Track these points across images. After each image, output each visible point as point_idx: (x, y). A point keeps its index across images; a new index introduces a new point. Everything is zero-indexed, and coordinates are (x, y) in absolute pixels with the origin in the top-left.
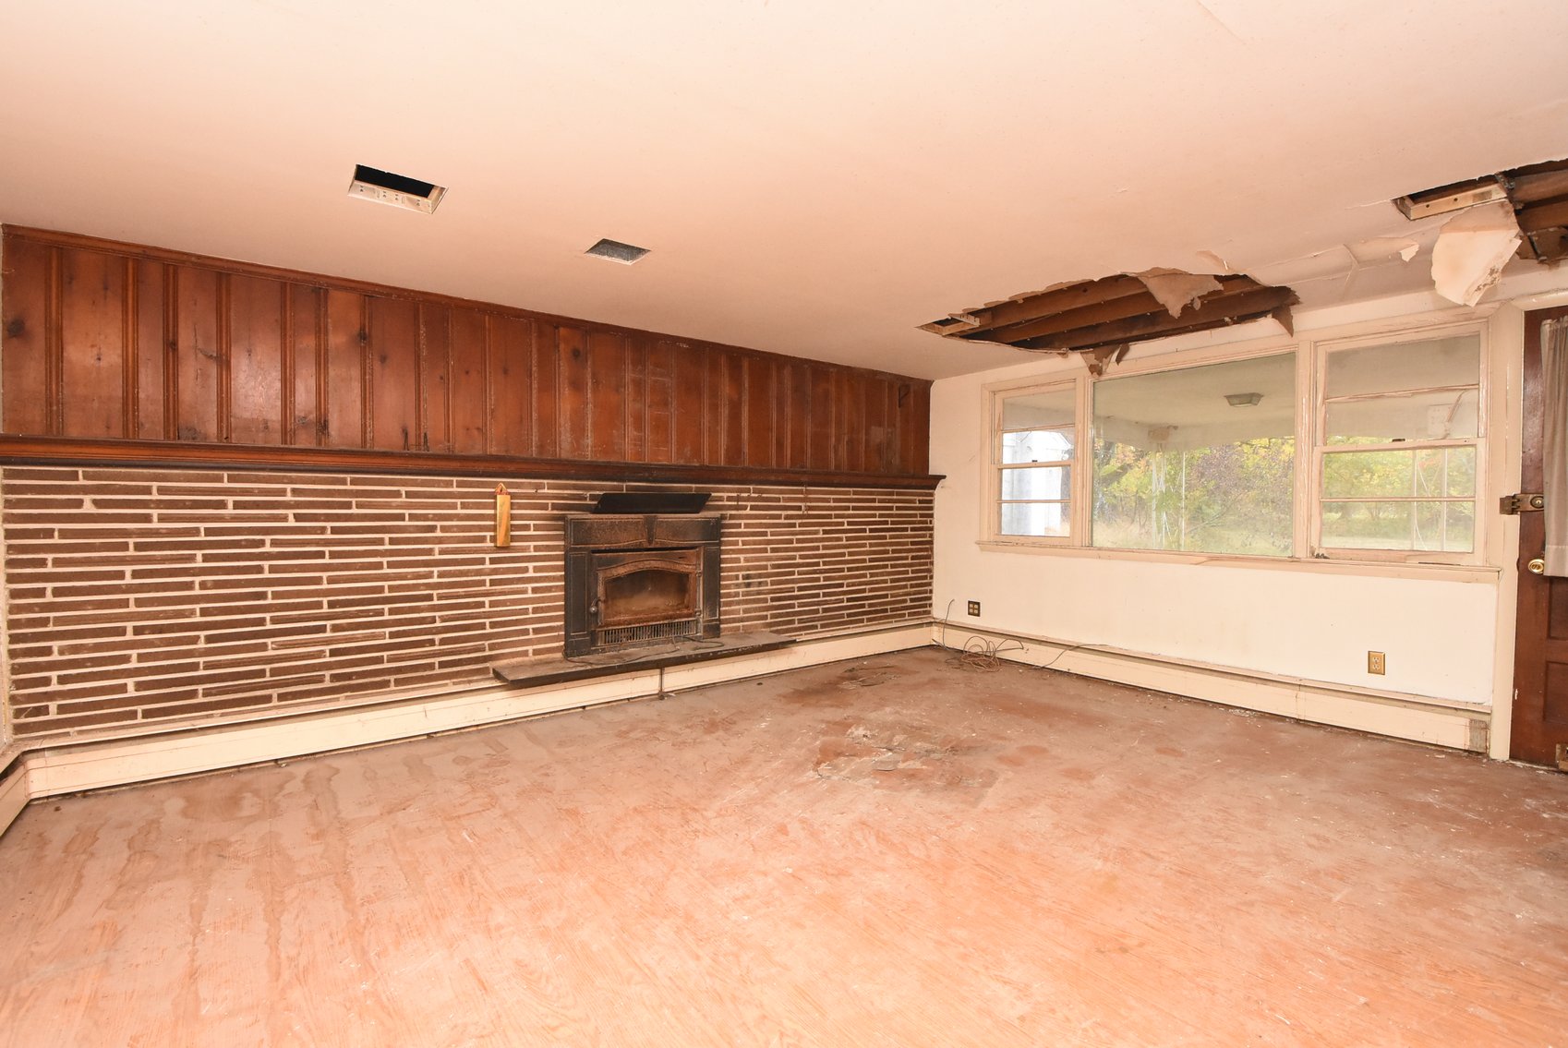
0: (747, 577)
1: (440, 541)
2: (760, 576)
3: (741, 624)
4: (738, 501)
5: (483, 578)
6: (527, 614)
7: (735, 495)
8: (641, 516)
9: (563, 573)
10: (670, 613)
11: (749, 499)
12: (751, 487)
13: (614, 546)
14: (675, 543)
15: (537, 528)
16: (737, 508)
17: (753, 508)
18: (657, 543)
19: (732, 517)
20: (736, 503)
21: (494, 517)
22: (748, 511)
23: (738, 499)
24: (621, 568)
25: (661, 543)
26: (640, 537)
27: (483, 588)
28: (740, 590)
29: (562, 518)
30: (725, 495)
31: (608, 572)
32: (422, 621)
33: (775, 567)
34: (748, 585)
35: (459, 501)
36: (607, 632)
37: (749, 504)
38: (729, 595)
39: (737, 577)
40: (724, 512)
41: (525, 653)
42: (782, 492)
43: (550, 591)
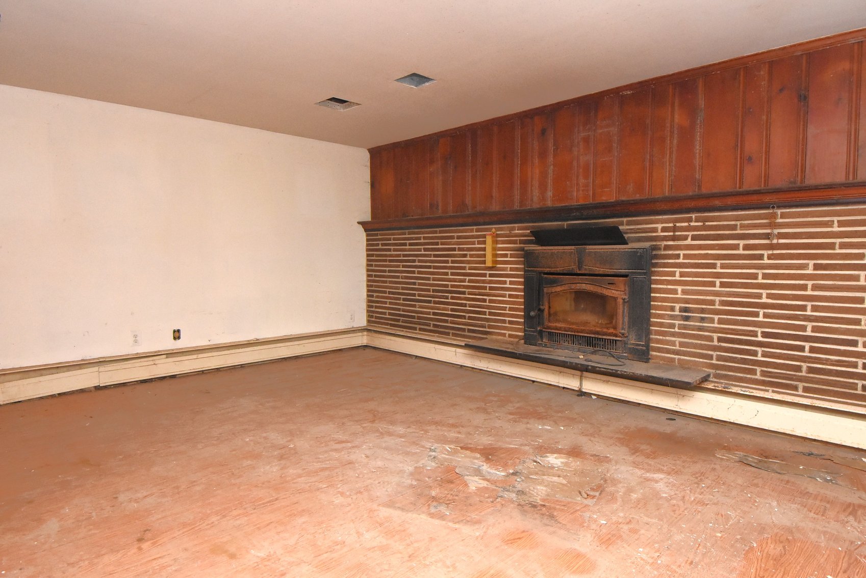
0: (685, 310)
1: (469, 262)
2: (703, 311)
3: (677, 357)
4: (674, 232)
5: (485, 285)
6: (506, 310)
7: (671, 225)
8: (573, 247)
9: (523, 287)
10: (598, 329)
11: (689, 229)
12: (693, 216)
13: (553, 270)
14: (602, 271)
15: (512, 256)
16: (674, 238)
17: (694, 238)
18: (586, 269)
19: (667, 248)
20: (671, 234)
21: (484, 249)
22: (689, 242)
23: (675, 229)
24: (559, 287)
25: (590, 270)
26: (573, 264)
27: (486, 291)
28: (677, 322)
29: (522, 249)
30: (660, 226)
31: (550, 289)
32: (461, 305)
33: (723, 303)
34: (687, 318)
35: (476, 240)
36: (550, 333)
37: (690, 233)
38: (661, 325)
39: (672, 309)
40: (658, 243)
41: (504, 335)
42: (737, 218)
43: (517, 298)
